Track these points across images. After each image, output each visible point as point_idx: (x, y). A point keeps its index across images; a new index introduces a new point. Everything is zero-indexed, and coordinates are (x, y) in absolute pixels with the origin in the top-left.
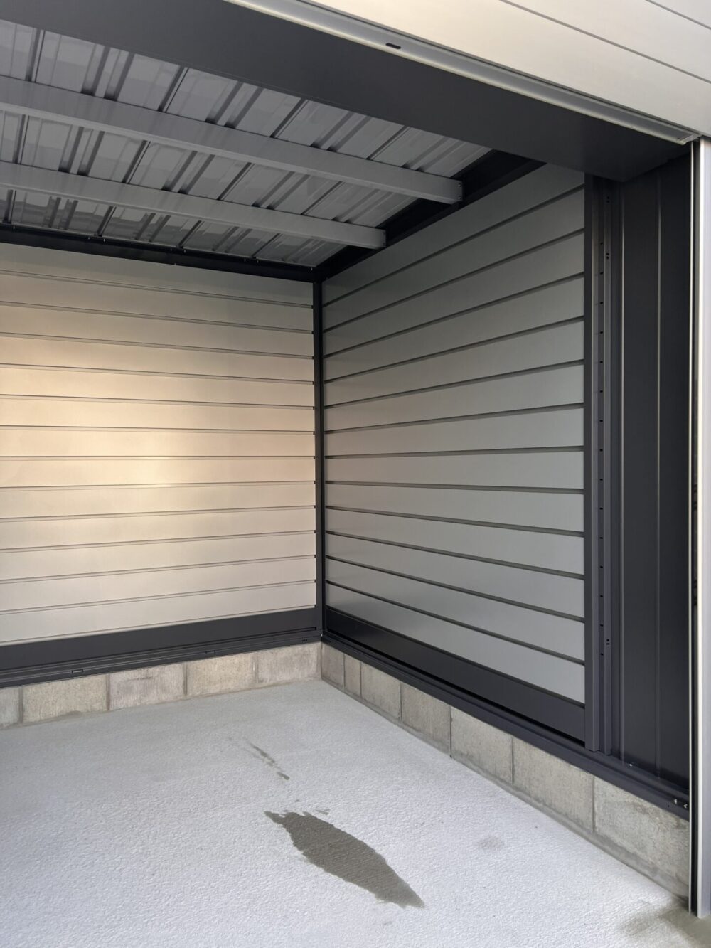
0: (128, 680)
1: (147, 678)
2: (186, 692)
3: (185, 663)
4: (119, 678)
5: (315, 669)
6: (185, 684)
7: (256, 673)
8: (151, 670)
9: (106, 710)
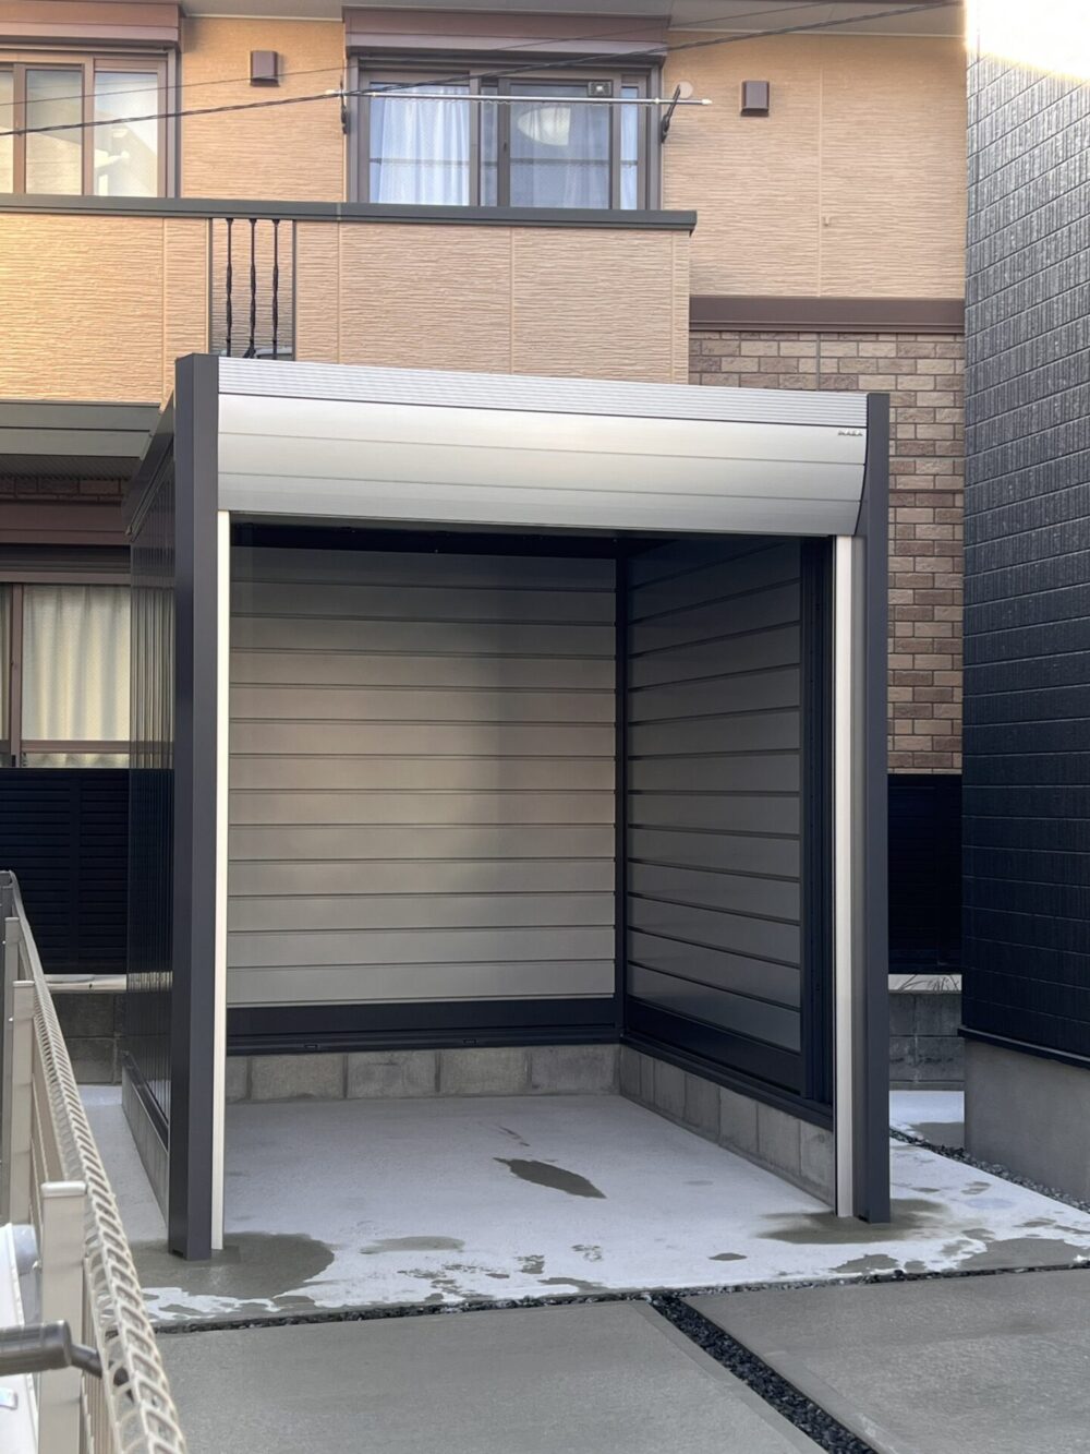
0: (369, 1064)
1: (391, 1063)
2: (438, 1087)
3: (438, 1051)
4: (358, 1059)
5: (611, 1080)
6: (437, 1077)
7: (530, 1075)
8: (396, 1054)
9: (342, 1096)
